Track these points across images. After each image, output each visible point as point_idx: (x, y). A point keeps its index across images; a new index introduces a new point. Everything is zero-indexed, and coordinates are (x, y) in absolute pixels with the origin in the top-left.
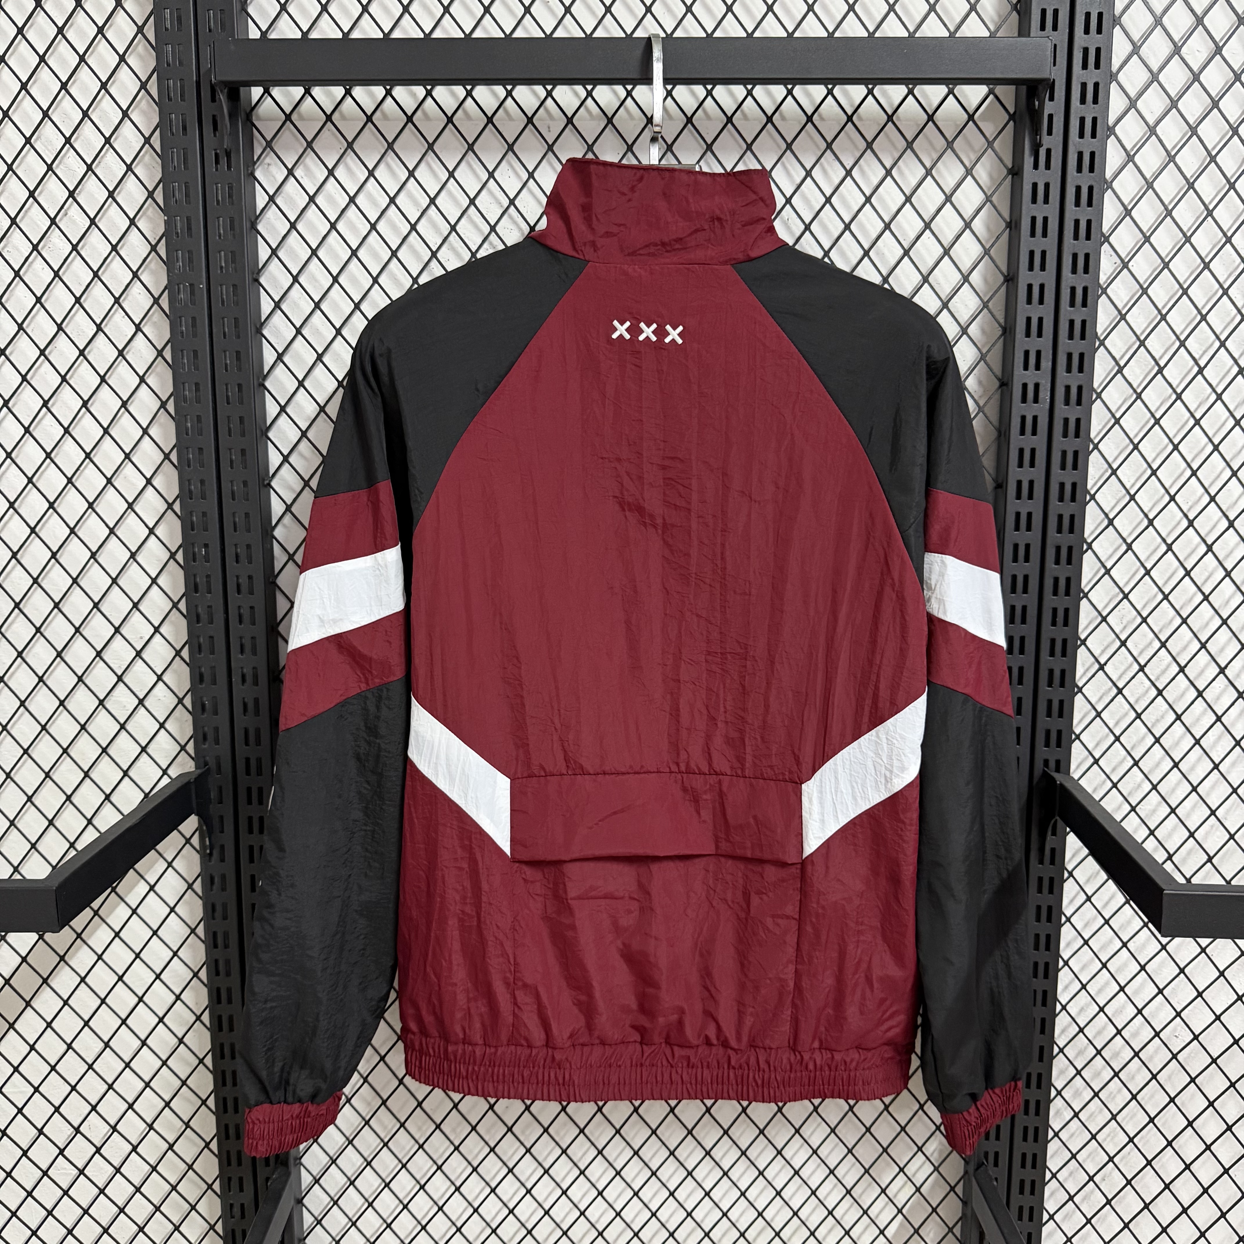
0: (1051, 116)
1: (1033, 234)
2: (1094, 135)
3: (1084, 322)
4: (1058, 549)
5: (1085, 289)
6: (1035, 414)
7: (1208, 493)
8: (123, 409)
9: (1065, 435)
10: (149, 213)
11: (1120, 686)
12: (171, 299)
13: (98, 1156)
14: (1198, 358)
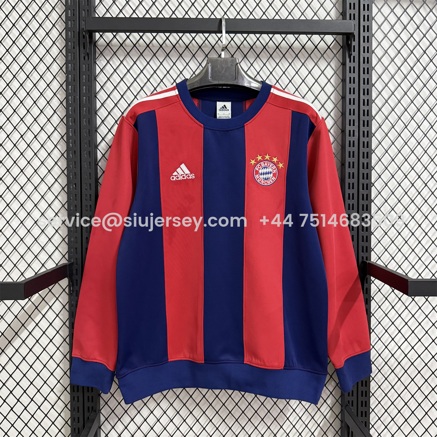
0: (354, 46)
1: (350, 83)
2: (368, 52)
3: (368, 111)
4: (363, 185)
6: (353, 140)
7: (411, 167)
8: (48, 139)
9: (364, 147)
10: (60, 75)
11: (386, 232)
12: (67, 102)
13: (25, 410)
14: (405, 123)
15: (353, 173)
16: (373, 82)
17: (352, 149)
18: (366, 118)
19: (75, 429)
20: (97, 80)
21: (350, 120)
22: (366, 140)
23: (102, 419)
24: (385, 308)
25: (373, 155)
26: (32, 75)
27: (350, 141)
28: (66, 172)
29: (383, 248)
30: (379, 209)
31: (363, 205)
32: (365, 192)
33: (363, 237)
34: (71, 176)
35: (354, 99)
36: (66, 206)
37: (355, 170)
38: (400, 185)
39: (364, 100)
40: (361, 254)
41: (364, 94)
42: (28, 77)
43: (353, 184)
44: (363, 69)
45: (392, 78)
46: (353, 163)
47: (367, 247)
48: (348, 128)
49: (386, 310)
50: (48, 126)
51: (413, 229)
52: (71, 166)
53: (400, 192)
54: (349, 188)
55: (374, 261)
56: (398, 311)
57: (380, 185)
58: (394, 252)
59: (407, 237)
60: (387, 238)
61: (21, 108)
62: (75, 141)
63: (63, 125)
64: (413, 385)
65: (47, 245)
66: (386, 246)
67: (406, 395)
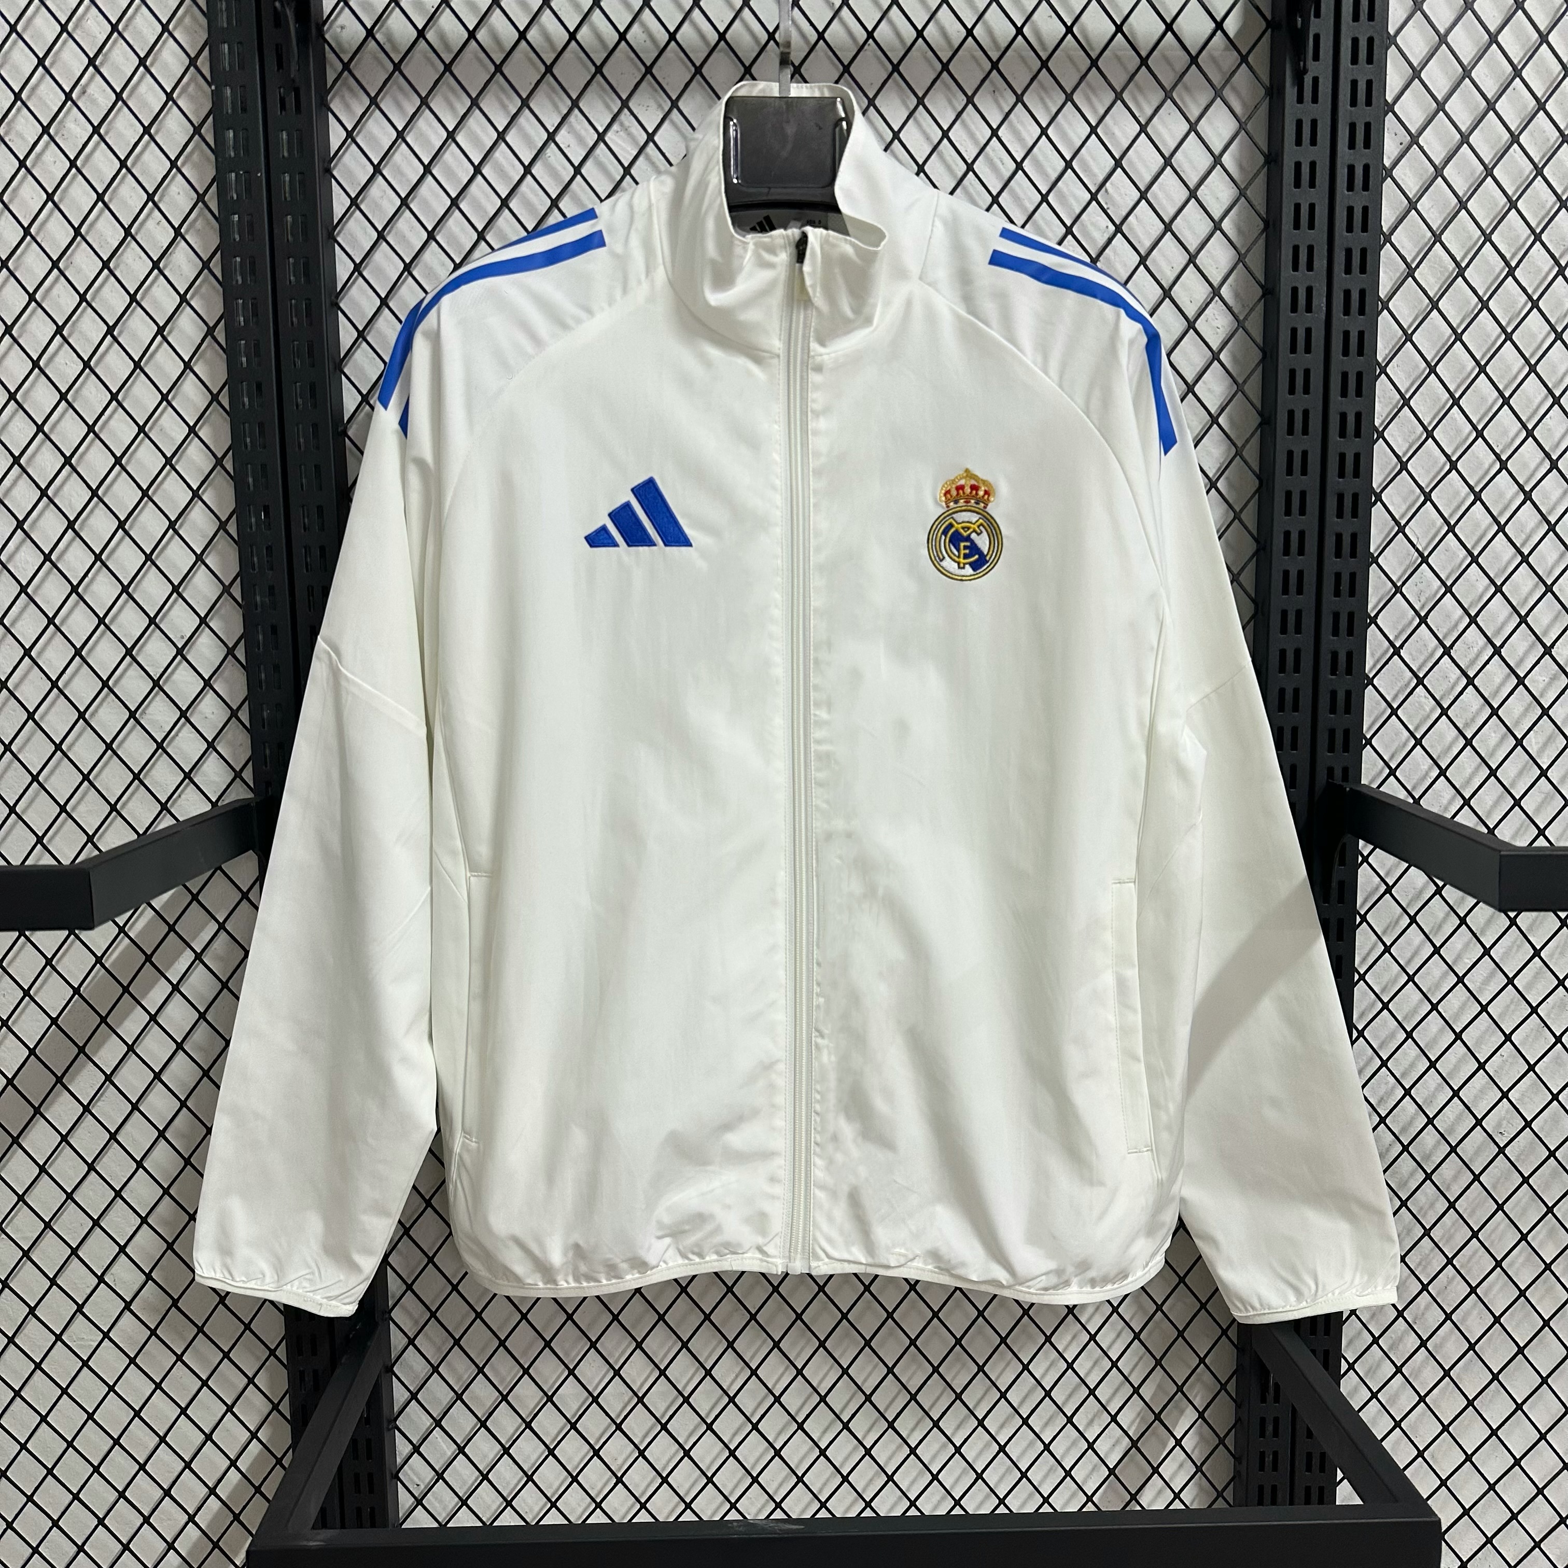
1: (1300, 100)
3: (1365, 210)
4: (1341, 497)
5: (1366, 168)
6: (1308, 325)
7: (1524, 426)
8: (159, 338)
9: (1346, 352)
10: (191, 89)
11: (1421, 675)
12: (221, 195)
13: (127, 1314)
14: (1508, 256)
15: (1305, 454)
16: (1389, 98)
17: (1301, 361)
18: (1356, 240)
19: (302, 1374)
20: (332, 106)
21: (1296, 249)
22: (1354, 324)
23: (397, 1340)
24: (1408, 955)
25: (1382, 384)
26: (84, 92)
27: (1294, 331)
28: (228, 464)
29: (1406, 734)
30: (1398, 590)
31: (1338, 576)
32: (1346, 526)
33: (1334, 694)
34: (251, 480)
35: (1313, 165)
36: (236, 591)
37: (1312, 443)
38: (1478, 497)
39: (1351, 169)
40: (1325, 757)
41: (1352, 145)
42: (68, 96)
43: (1303, 494)
44: (1350, 43)
45: (1463, 79)
46: (1306, 413)
47: (1346, 733)
48: (1288, 278)
49: (1409, 962)
50: (154, 289)
51: (1521, 662)
52: (248, 440)
53: (1477, 525)
54: (1288, 512)
55: (1372, 781)
56: (1455, 961)
57: (1405, 500)
58: (1450, 747)
59: (1497, 692)
60: (1423, 700)
61: (52, 219)
62: (257, 346)
63: (210, 283)
64: (1502, 1227)
65: (177, 735)
66: (1417, 729)
67: (1474, 1260)
